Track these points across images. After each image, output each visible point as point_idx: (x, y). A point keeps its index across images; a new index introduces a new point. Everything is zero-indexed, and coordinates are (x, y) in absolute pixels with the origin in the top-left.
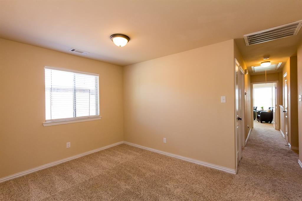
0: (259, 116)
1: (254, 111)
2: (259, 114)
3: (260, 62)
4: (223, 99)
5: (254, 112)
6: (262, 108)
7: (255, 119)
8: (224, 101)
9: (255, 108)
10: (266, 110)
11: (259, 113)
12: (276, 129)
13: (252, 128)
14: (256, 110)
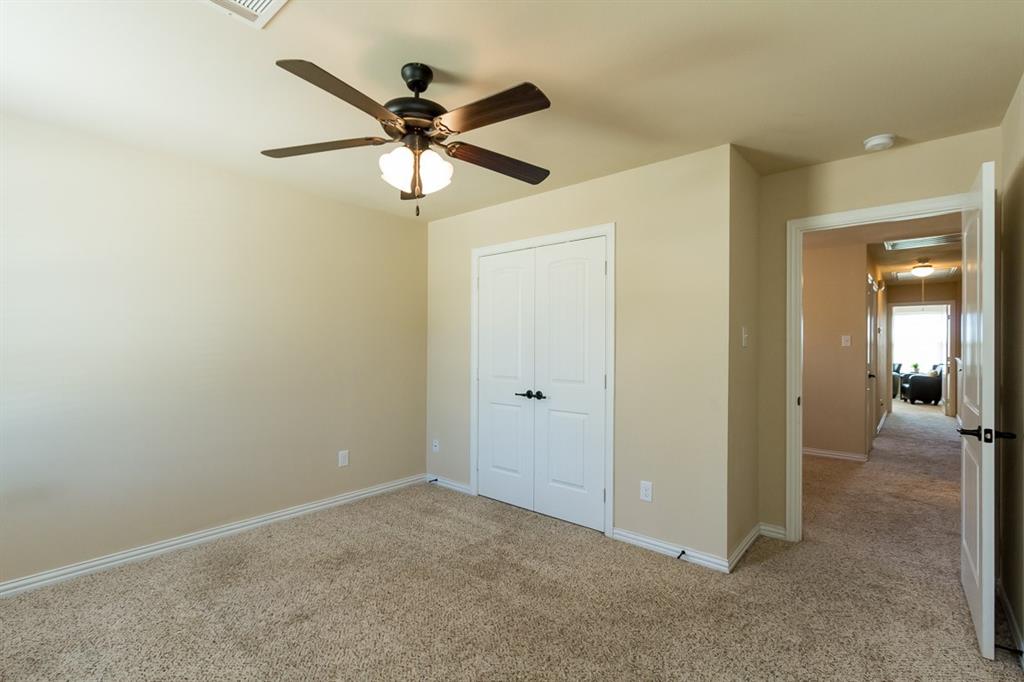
0: (907, 386)
1: (894, 373)
2: (906, 383)
3: (911, 266)
4: (845, 341)
5: (894, 376)
6: (916, 366)
7: (894, 397)
8: (849, 344)
9: (896, 367)
10: (926, 371)
11: (905, 379)
12: (947, 415)
13: (890, 411)
14: (898, 371)
